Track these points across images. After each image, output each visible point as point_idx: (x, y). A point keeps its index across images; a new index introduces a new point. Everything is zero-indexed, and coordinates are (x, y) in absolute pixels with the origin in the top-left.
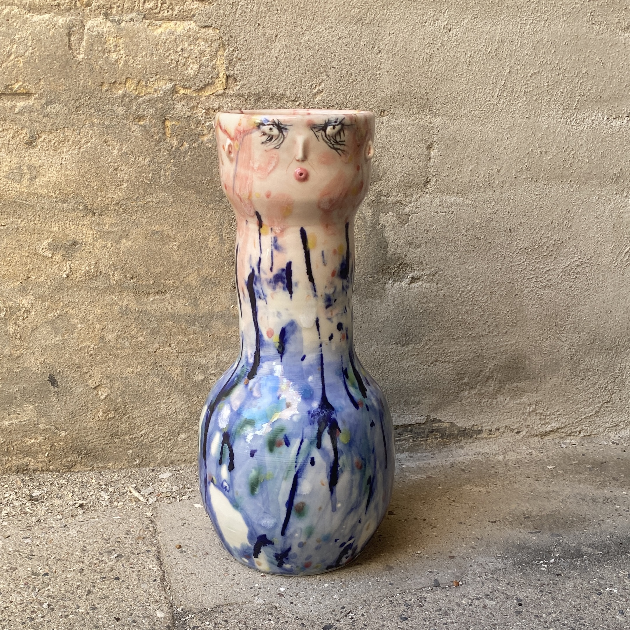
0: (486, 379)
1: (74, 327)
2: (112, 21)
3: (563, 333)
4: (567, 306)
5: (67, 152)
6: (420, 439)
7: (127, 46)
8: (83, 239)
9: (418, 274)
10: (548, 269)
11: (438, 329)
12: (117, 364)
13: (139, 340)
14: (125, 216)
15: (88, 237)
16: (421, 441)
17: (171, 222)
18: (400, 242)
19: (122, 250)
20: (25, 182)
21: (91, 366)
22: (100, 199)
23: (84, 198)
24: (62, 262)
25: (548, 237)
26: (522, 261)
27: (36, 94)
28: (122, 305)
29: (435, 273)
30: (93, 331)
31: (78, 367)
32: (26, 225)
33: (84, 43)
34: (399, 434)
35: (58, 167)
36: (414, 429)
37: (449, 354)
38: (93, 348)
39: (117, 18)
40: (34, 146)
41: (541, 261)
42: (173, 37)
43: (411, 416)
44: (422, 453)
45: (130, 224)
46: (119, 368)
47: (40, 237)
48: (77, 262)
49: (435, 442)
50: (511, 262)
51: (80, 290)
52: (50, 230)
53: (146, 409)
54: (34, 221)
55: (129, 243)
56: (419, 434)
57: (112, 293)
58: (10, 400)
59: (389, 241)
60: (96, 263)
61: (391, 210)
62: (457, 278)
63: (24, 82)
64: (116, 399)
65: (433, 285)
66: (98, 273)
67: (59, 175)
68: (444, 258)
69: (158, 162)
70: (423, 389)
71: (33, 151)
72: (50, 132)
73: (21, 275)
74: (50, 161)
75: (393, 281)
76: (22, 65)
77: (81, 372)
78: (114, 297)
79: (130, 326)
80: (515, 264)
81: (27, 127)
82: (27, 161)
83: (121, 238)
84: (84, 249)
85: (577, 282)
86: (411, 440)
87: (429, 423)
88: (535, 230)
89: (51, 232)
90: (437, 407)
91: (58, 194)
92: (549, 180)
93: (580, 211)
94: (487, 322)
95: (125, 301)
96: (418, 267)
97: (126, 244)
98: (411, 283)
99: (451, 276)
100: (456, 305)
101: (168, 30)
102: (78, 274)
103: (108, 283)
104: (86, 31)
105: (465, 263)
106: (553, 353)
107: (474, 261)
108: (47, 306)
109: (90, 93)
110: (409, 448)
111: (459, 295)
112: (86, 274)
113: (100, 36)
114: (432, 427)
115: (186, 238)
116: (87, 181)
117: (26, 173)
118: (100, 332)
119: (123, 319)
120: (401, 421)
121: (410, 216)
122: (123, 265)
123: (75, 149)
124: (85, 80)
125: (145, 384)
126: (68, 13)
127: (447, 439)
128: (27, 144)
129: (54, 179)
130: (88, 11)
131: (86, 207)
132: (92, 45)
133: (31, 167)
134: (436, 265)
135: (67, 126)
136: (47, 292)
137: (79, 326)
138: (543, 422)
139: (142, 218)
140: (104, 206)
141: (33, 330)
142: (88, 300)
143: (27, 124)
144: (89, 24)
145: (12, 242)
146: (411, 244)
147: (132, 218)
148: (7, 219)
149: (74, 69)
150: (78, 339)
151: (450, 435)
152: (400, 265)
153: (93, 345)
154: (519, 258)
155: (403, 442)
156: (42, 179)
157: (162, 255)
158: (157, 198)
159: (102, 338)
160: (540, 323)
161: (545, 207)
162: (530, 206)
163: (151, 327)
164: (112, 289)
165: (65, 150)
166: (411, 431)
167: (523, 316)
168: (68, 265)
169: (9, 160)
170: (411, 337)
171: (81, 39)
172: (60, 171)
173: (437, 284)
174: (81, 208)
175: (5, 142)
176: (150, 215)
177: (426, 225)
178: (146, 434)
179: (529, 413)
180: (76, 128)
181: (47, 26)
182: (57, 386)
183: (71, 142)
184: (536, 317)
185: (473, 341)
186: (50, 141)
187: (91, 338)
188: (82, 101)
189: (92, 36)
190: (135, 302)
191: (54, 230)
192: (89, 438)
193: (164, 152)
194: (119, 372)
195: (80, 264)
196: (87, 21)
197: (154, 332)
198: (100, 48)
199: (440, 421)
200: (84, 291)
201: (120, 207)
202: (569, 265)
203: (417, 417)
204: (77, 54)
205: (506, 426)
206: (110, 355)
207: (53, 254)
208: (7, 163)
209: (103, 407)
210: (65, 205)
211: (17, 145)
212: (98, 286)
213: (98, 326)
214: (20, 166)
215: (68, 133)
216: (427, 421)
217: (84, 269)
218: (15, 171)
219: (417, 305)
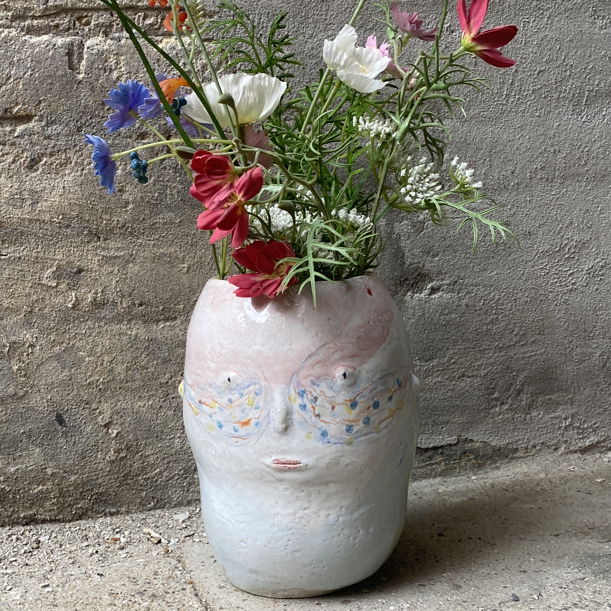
0: (517, 392)
1: (82, 360)
2: (112, 39)
3: (592, 339)
4: (595, 310)
5: (69, 174)
6: (452, 462)
7: (128, 64)
8: (88, 265)
9: (438, 284)
10: (571, 272)
11: (463, 341)
12: (127, 397)
13: (149, 370)
14: (131, 240)
15: (94, 264)
16: (454, 464)
17: (179, 244)
18: (417, 251)
19: (129, 275)
20: (27, 209)
21: (100, 402)
22: (105, 222)
23: (88, 221)
24: (67, 291)
25: (568, 239)
26: (544, 265)
27: (36, 116)
28: (131, 334)
29: (456, 282)
30: (102, 364)
31: (87, 404)
32: (28, 253)
33: (84, 62)
34: (430, 457)
35: (60, 191)
36: (445, 451)
37: (476, 367)
38: (103, 382)
39: (117, 35)
40: (35, 170)
41: (563, 264)
42: (175, 52)
43: (441, 437)
44: (456, 476)
45: (136, 248)
46: (130, 402)
47: (44, 266)
48: (83, 290)
49: (469, 464)
50: (533, 266)
51: (87, 320)
52: (54, 257)
53: (159, 445)
54: (37, 249)
55: (137, 268)
56: (451, 456)
57: (120, 322)
58: (15, 443)
59: (405, 250)
60: (102, 291)
61: (405, 218)
62: (479, 286)
63: (24, 104)
64: (128, 436)
65: (453, 294)
66: (106, 302)
67: (61, 199)
68: (463, 266)
69: (163, 181)
70: (451, 407)
71: (34, 175)
72: (51, 155)
73: (25, 307)
74: (52, 185)
75: (412, 293)
76: (21, 87)
77: (90, 408)
78: (122, 326)
79: (141, 356)
80: (536, 268)
81: (27, 150)
82: (27, 185)
83: (128, 262)
84: (90, 277)
85: (602, 284)
86: (443, 464)
87: (461, 444)
88: (554, 232)
89: (55, 260)
90: (468, 426)
91: (61, 219)
92: (564, 179)
93: (599, 209)
94: (513, 331)
95: (134, 329)
96: (437, 277)
97: (132, 268)
98: (431, 294)
99: (472, 285)
100: (479, 315)
101: (169, 45)
102: (84, 303)
103: (116, 311)
104: (85, 49)
105: (485, 270)
106: (584, 361)
107: (494, 267)
108: (52, 339)
109: (92, 112)
110: (441, 472)
111: (481, 304)
112: (92, 303)
113: (101, 53)
114: (464, 447)
115: (196, 260)
116: (91, 204)
117: (28, 198)
118: (108, 364)
119: (133, 349)
120: (430, 443)
121: (425, 223)
122: (131, 291)
123: (77, 171)
124: (86, 100)
125: (157, 418)
126: (67, 33)
127: (481, 460)
128: (27, 167)
129: (57, 203)
130: (87, 30)
131: (90, 232)
132: (92, 63)
133: (32, 192)
134: (455, 274)
135: (68, 147)
136: (52, 325)
137: (87, 359)
138: (581, 436)
139: (149, 240)
140: (110, 230)
141: (38, 366)
142: (95, 331)
143: (28, 148)
144: (88, 43)
145: (14, 272)
146: (428, 252)
147: (138, 241)
148: (8, 248)
149: (75, 88)
150: (85, 373)
151: (484, 456)
152: (418, 275)
153: (101, 379)
154: (541, 261)
155: (434, 466)
156: (44, 204)
157: (171, 278)
158: (163, 219)
159: (111, 371)
160: (568, 330)
161: (563, 207)
162: (547, 206)
163: (162, 356)
164: (120, 318)
165: (67, 172)
166: (442, 453)
167: (550, 323)
168: (73, 294)
169: (10, 186)
170: (435, 351)
171: (81, 58)
172: (62, 195)
173: (458, 294)
174: (85, 233)
175: (5, 167)
176: (157, 237)
177: (442, 233)
178: (161, 473)
179: (566, 427)
180: (78, 148)
181: (47, 46)
182: (65, 426)
183: (73, 164)
184: (563, 323)
185: (500, 352)
186: (51, 164)
187: (99, 371)
188: (83, 121)
189: (92, 54)
190: (145, 330)
191: (58, 257)
192: (100, 481)
193: (170, 170)
194: (130, 406)
195: (86, 293)
196: (86, 41)
197: (166, 361)
198: (100, 67)
199: (472, 441)
200: (91, 321)
201: (126, 230)
202: (593, 266)
203: (448, 437)
204: (77, 73)
205: (543, 443)
206: (120, 388)
207: (58, 283)
208: (7, 189)
209: (114, 445)
210: (69, 231)
211: (18, 169)
212: (106, 315)
213: (106, 358)
214: (21, 192)
215: (70, 154)
216: (458, 442)
217: (90, 297)
218: (16, 197)
219: (439, 316)
